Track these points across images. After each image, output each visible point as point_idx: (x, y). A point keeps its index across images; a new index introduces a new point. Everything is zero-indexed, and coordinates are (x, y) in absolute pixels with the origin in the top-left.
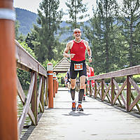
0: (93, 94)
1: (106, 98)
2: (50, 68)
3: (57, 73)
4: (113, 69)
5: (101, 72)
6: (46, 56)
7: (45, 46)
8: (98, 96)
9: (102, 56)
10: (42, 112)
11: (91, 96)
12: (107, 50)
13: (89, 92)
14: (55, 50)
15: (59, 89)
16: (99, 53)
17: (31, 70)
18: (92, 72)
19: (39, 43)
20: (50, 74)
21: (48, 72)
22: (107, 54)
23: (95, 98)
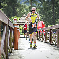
0: (44, 40)
2: (15, 22)
3: (19, 25)
4: (57, 23)
5: (49, 25)
6: (11, 14)
7: (10, 7)
8: (48, 41)
10: (10, 52)
11: (43, 41)
12: (53, 9)
14: (18, 10)
15: (21, 36)
17: (3, 23)
19: (6, 5)
20: (16, 26)
21: (14, 25)
22: (53, 12)
23: (46, 42)
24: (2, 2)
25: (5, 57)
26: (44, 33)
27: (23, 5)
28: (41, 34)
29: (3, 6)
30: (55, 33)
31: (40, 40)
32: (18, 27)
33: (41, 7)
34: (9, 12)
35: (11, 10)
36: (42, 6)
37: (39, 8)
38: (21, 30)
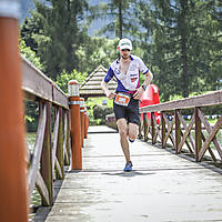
0: (158, 139)
1: (185, 147)
2: (73, 91)
3: (86, 97)
5: (173, 94)
6: (62, 64)
7: (60, 44)
8: (169, 142)
9: (174, 61)
10: (59, 178)
11: (154, 143)
12: (184, 48)
13: (150, 136)
14: (81, 52)
15: (91, 129)
16: (168, 56)
18: (154, 94)
19: (48, 39)
20: (75, 103)
21: (70, 99)
22: (184, 57)
23: (164, 146)
24: (37, 32)
25: (45, 193)
26: (159, 117)
27: (97, 38)
28: (149, 122)
29: (39, 42)
30: (189, 117)
31: (146, 141)
32: (83, 104)
33: (149, 43)
34: (55, 59)
35: (62, 53)
36: (151, 41)
37: (144, 47)
38: (92, 111)
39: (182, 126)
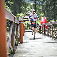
3: (24, 21)
5: (51, 20)
8: (50, 34)
9: (51, 10)
10: (16, 45)
11: (45, 35)
12: (54, 6)
13: (44, 33)
14: (23, 7)
15: (26, 30)
16: (49, 8)
19: (13, 3)
21: (20, 21)
23: (48, 36)
24: (10, 1)
25: (12, 50)
26: (47, 27)
27: (28, 3)
28: (44, 28)
29: (10, 4)
30: (56, 27)
31: (43, 34)
32: (24, 23)
33: (44, 4)
34: (15, 9)
35: (17, 7)
37: (42, 5)
38: (26, 25)
39: (54, 30)
